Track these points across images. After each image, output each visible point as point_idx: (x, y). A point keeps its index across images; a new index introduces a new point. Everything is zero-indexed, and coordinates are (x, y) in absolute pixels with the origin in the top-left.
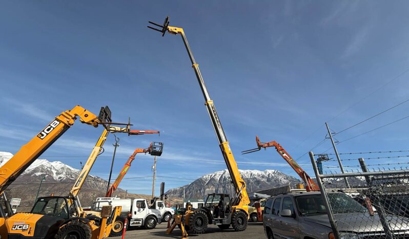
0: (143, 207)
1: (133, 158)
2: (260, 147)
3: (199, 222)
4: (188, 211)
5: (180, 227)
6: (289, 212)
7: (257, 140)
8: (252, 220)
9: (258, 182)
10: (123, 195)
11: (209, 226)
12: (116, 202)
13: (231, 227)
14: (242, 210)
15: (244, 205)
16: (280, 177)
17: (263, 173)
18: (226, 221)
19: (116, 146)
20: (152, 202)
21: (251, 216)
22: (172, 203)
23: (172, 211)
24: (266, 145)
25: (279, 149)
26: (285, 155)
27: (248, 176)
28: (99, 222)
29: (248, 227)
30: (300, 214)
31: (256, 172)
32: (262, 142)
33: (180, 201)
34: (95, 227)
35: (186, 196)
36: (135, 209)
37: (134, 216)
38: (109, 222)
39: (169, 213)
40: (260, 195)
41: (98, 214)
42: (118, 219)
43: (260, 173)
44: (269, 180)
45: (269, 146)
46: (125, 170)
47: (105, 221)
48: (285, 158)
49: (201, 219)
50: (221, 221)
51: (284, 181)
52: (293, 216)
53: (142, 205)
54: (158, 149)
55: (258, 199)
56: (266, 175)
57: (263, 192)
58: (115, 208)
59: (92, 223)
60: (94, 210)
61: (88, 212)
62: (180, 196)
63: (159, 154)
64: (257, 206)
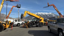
0: (17, 21)
1: (12, 8)
2: (49, 6)
3: (31, 25)
4: (28, 22)
5: (26, 26)
6: (55, 22)
7: (48, 4)
8: (44, 25)
9: (47, 16)
10: (11, 18)
11: (33, 26)
12: (9, 20)
13: (39, 26)
14: (42, 22)
15: (43, 21)
16: (53, 15)
17: (48, 13)
18: (38, 25)
19: (7, 5)
20: (19, 20)
21: (44, 24)
22: (24, 21)
23: (24, 22)
24: (50, 5)
25: (54, 6)
26: (55, 8)
27: (44, 14)
28: (5, 24)
29: (43, 26)
30: (58, 23)
31: (46, 13)
32: (49, 4)
33: (26, 20)
34: (5, 25)
35: (28, 19)
36: (14, 21)
37: (14, 23)
38: (8, 24)
39: (23, 23)
40: (47, 19)
41: (5, 23)
42: (10, 24)
43: (47, 13)
44: (50, 15)
45: (51, 5)
46: (11, 12)
47: (7, 24)
48: (56, 9)
49: (31, 24)
50: (36, 25)
51: (54, 16)
52: (56, 23)
53: (16, 21)
54: (19, 6)
55: (46, 20)
56: (49, 14)
57: (48, 18)
58: (9, 21)
59: (4, 24)
60: (4, 22)
61: (2, 22)
62: (26, 19)
63: (20, 7)
64: (46, 21)
